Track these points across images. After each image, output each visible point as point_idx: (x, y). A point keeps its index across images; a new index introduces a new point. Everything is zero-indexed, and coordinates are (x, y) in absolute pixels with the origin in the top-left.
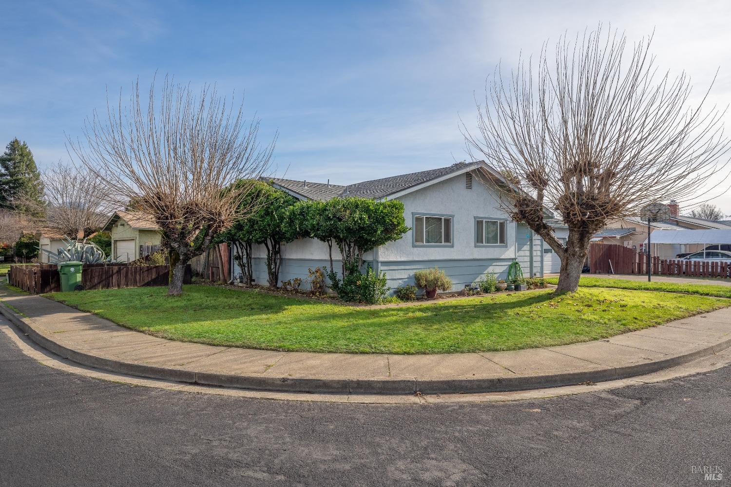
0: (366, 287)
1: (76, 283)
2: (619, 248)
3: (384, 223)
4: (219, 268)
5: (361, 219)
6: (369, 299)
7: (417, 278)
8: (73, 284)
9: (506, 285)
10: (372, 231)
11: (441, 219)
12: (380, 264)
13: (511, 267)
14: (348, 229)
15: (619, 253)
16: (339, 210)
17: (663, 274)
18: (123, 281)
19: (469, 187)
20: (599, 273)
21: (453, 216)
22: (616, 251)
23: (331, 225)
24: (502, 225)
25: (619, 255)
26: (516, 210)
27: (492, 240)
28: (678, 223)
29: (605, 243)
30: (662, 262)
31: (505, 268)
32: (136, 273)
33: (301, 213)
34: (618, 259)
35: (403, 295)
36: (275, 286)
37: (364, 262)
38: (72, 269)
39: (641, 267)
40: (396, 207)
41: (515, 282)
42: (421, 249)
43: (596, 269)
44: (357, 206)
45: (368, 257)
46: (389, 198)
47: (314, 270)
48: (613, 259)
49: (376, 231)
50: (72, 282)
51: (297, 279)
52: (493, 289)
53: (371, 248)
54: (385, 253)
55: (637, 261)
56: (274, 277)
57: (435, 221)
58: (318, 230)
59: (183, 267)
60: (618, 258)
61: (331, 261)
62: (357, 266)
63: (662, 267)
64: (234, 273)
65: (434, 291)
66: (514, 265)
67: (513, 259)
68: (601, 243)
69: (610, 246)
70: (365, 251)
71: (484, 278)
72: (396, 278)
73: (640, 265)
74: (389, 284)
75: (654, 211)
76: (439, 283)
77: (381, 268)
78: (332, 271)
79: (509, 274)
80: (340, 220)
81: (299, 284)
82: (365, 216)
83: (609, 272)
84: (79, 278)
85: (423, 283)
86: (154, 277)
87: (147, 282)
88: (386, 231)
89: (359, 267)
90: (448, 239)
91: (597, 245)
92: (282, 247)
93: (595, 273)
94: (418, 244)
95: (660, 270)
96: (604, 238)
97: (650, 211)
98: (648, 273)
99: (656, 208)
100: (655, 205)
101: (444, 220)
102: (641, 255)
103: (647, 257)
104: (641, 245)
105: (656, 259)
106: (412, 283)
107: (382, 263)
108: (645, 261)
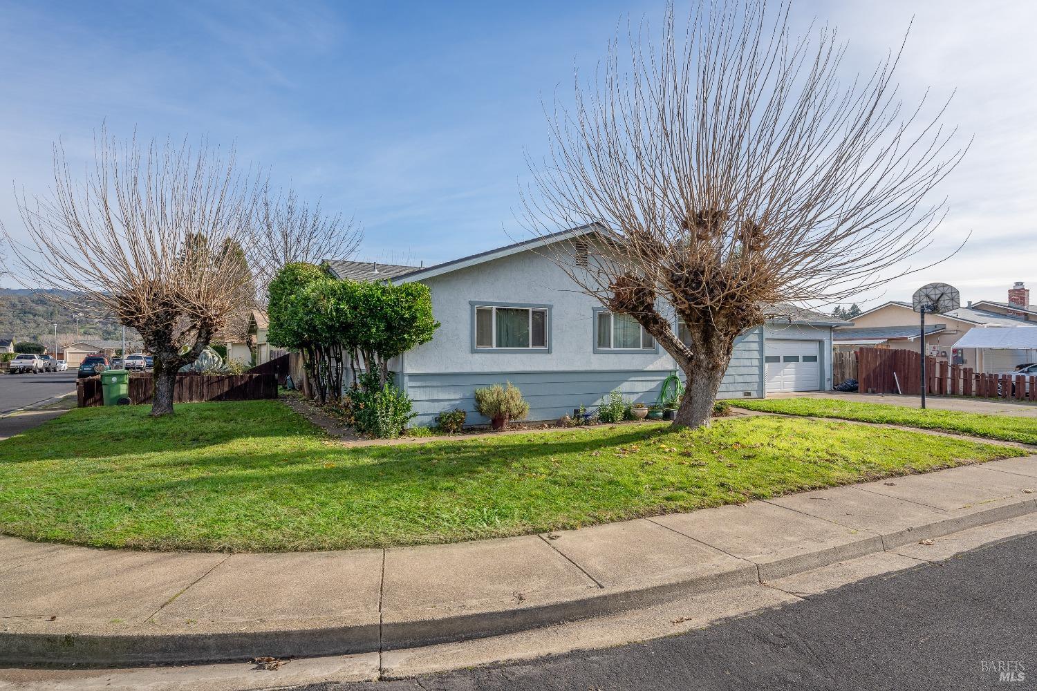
0: (371, 413)
1: (120, 396)
2: (909, 355)
8: (116, 398)
9: (646, 411)
11: (527, 311)
12: (406, 378)
13: (665, 383)
15: (909, 362)
18: (186, 394)
19: (583, 263)
20: (873, 392)
21: (551, 307)
22: (905, 359)
25: (909, 365)
28: (1026, 317)
29: (893, 347)
30: (977, 377)
31: (653, 385)
32: (202, 384)
34: (908, 372)
37: (392, 374)
38: (114, 379)
39: (944, 383)
42: (488, 356)
43: (870, 386)
48: (900, 371)
50: (114, 395)
52: (620, 416)
55: (938, 375)
59: (168, 379)
60: (908, 369)
63: (978, 386)
65: (503, 420)
67: (670, 371)
68: (884, 347)
69: (896, 351)
70: (385, 359)
71: (607, 400)
72: (435, 399)
73: (942, 381)
74: (424, 407)
75: (933, 297)
77: (409, 383)
79: (662, 394)
82: (343, 306)
83: (893, 391)
84: (124, 389)
85: (486, 406)
86: (226, 389)
87: (218, 396)
89: (381, 382)
90: (540, 340)
91: (874, 349)
93: (866, 392)
94: (481, 348)
95: (974, 388)
96: (890, 340)
97: (927, 296)
98: (954, 394)
99: (937, 292)
100: (935, 286)
101: (534, 312)
102: (943, 366)
103: (953, 370)
104: (955, 351)
105: (968, 372)
106: (469, 407)
107: (411, 376)
108: (949, 375)
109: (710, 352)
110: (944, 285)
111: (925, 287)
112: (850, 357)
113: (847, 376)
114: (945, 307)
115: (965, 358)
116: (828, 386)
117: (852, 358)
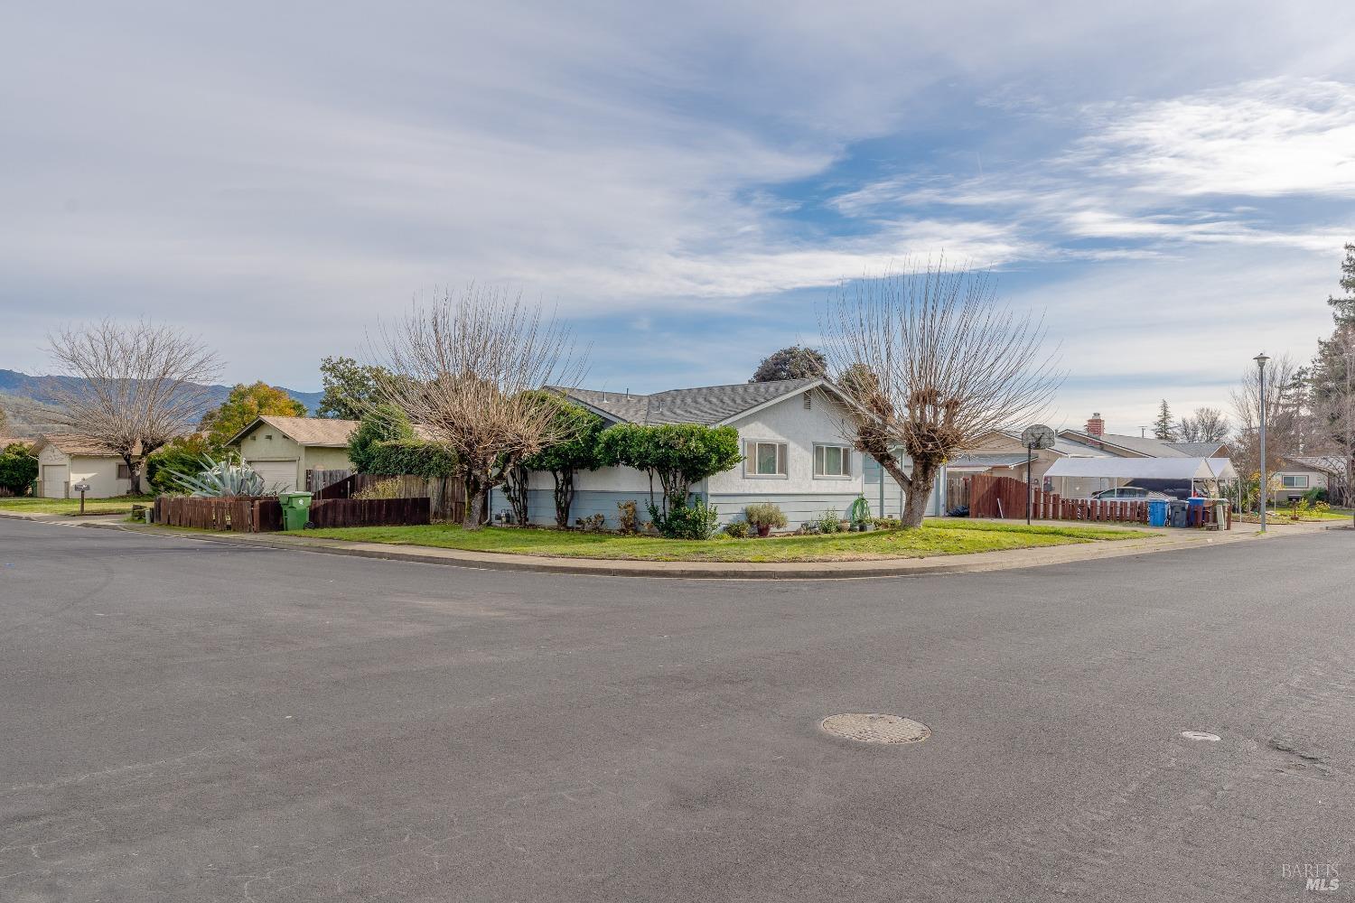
0: (696, 522)
1: (305, 520)
2: (1009, 481)
3: (718, 452)
4: (464, 503)
5: (696, 447)
6: (698, 535)
7: (749, 514)
9: (849, 525)
10: (704, 461)
11: (775, 446)
12: (709, 497)
13: (856, 504)
14: (682, 458)
15: (1010, 489)
16: (671, 438)
17: (1064, 518)
19: (808, 406)
20: (982, 517)
21: (788, 445)
22: (1006, 486)
23: (662, 453)
24: (846, 451)
25: (1010, 492)
26: (859, 439)
27: (833, 470)
28: (1102, 447)
29: (997, 475)
30: (1063, 502)
31: (847, 506)
33: (624, 438)
34: (1009, 498)
35: (734, 531)
36: (565, 525)
37: (691, 494)
38: (301, 502)
39: (1037, 507)
40: (732, 434)
41: (860, 521)
42: (753, 480)
43: (979, 511)
44: (692, 434)
45: (695, 488)
46: (723, 423)
47: (623, 504)
48: (1002, 498)
49: (710, 461)
50: (302, 519)
51: (597, 517)
52: (834, 529)
53: (700, 479)
54: (717, 484)
55: (1033, 501)
56: (563, 511)
57: (767, 448)
58: (646, 457)
60: (1009, 495)
61: (652, 493)
62: (684, 499)
63: (1063, 509)
64: (491, 510)
65: (767, 529)
66: (861, 502)
67: (859, 494)
69: (999, 479)
70: (693, 482)
71: (823, 515)
72: (726, 514)
74: (720, 519)
75: (1037, 436)
76: (774, 519)
77: (711, 500)
78: (653, 505)
79: (854, 512)
80: (671, 447)
81: (603, 522)
82: (700, 445)
83: (997, 515)
84: (307, 514)
85: (755, 519)
88: (720, 461)
89: (686, 500)
90: (783, 469)
91: (980, 476)
92: (574, 476)
93: (977, 517)
94: (750, 475)
95: (1060, 511)
96: (994, 468)
97: (1033, 435)
98: (1045, 517)
99: (1040, 432)
100: (1038, 427)
101: (779, 446)
102: (1037, 493)
103: (1045, 496)
104: (1046, 479)
105: (1056, 498)
106: (743, 519)
107: (712, 495)
108: (1042, 501)
109: (926, 480)
110: (1044, 427)
111: (1031, 427)
112: (959, 483)
113: (956, 502)
114: (1045, 444)
115: (1053, 486)
116: (942, 512)
117: (962, 485)
